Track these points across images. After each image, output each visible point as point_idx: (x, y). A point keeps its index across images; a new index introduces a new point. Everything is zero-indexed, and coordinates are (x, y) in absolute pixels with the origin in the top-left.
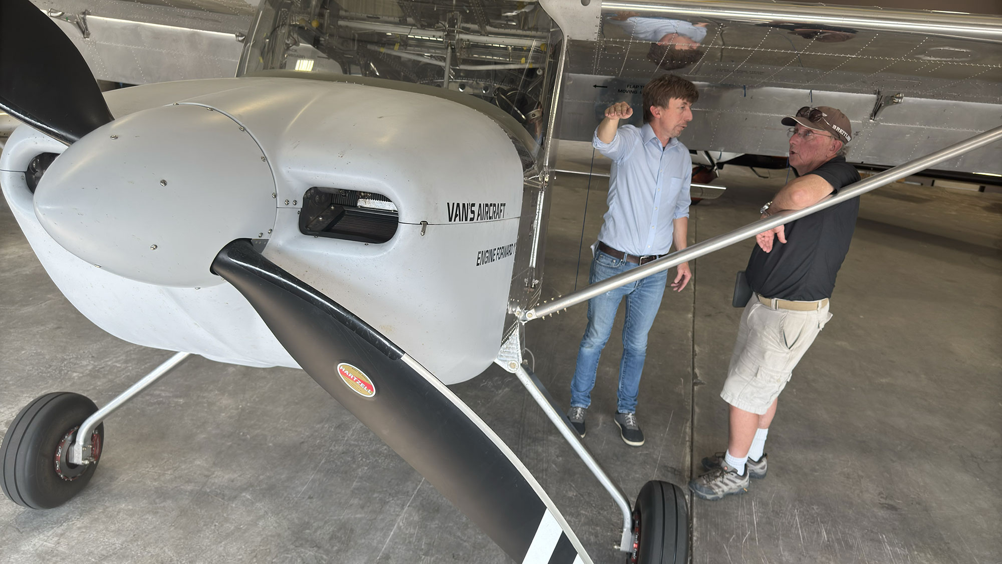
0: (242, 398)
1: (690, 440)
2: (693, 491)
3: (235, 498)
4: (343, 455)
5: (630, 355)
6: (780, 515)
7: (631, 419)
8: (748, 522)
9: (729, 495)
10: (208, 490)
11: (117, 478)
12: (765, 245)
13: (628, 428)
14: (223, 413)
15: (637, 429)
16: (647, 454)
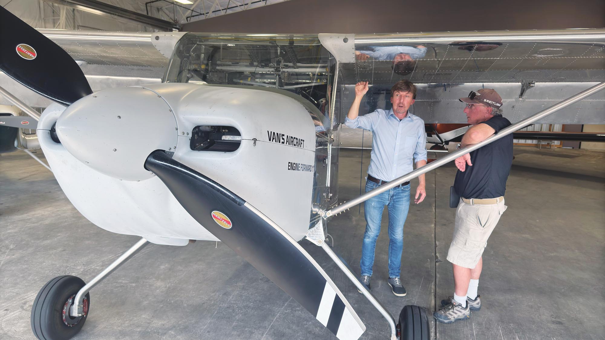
0: (169, 282)
1: (434, 292)
2: (436, 319)
3: (165, 334)
4: (227, 309)
5: (393, 243)
6: (490, 329)
7: (397, 281)
8: (470, 335)
9: (458, 320)
10: (150, 331)
11: (97, 327)
12: (461, 167)
13: (396, 286)
14: (158, 290)
15: (402, 287)
16: (408, 300)
